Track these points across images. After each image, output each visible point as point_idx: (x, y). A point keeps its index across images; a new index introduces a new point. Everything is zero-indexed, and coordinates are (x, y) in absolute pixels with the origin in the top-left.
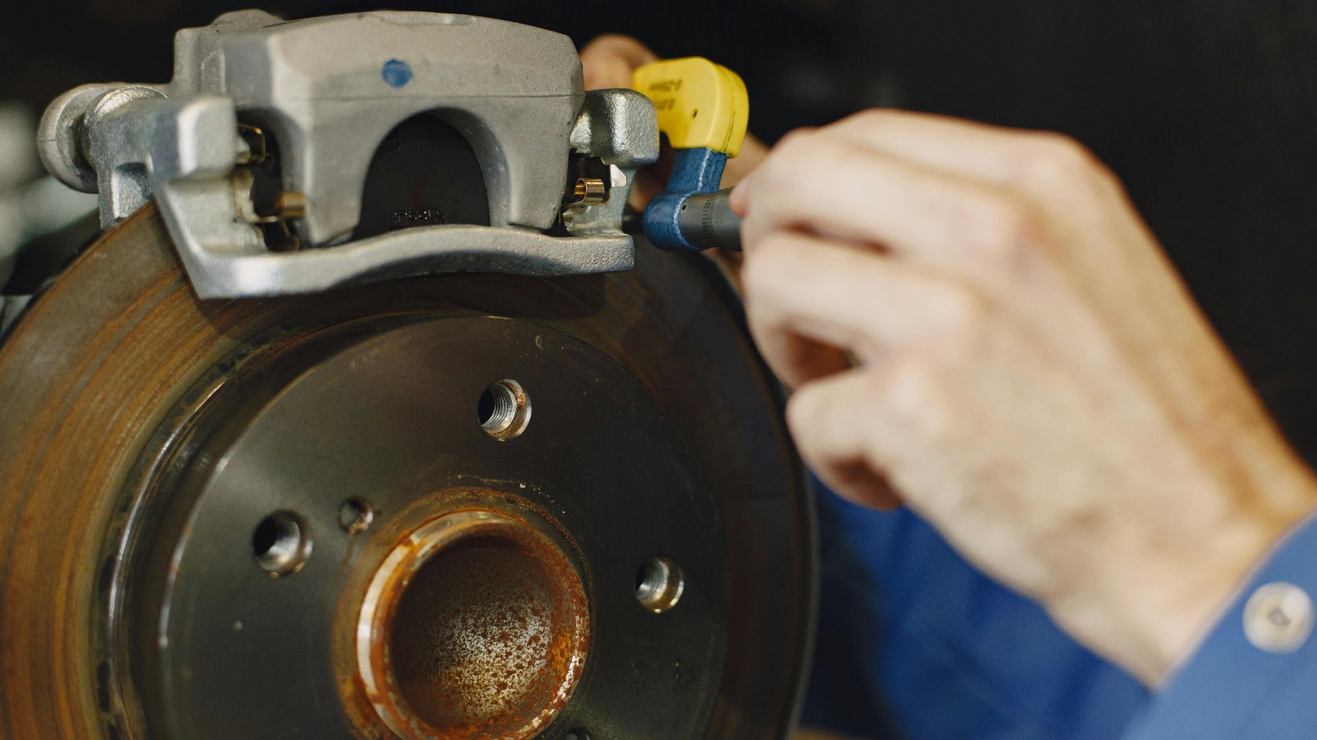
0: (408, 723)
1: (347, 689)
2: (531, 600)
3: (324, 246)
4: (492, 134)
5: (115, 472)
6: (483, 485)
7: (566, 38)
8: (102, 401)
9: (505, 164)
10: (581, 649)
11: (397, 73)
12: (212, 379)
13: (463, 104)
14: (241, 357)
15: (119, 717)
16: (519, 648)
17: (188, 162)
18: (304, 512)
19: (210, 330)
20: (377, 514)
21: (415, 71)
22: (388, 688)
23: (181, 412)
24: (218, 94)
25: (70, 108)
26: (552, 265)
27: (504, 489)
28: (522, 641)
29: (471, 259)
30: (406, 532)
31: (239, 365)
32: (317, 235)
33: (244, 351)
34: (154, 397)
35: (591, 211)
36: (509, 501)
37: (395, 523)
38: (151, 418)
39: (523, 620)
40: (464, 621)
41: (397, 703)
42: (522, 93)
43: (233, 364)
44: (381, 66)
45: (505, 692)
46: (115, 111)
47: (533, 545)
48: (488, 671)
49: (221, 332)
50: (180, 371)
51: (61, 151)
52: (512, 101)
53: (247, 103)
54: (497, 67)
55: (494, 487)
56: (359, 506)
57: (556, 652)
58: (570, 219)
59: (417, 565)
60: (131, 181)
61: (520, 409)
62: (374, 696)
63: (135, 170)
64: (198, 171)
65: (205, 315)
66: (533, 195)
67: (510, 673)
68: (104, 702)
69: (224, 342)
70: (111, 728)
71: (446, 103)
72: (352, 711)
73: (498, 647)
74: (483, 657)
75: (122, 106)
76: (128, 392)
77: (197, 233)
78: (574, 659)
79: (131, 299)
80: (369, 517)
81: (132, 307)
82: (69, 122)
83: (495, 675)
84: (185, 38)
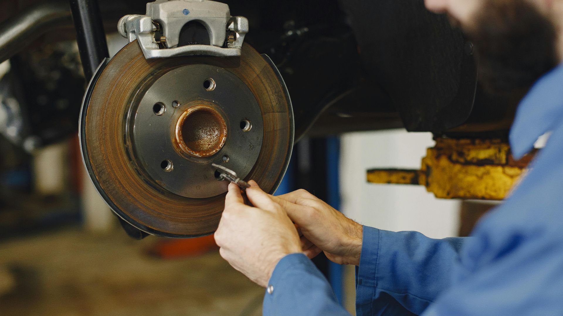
0: (185, 148)
1: (173, 141)
2: (216, 127)
3: (170, 48)
4: (208, 25)
5: (128, 95)
6: (204, 100)
7: (227, 5)
8: (126, 80)
9: (211, 32)
10: (225, 136)
11: (186, 12)
12: (149, 77)
13: (201, 19)
14: (156, 72)
15: (128, 146)
16: (214, 137)
17: (142, 30)
18: (165, 103)
19: (149, 66)
20: (180, 104)
21: (190, 12)
22: (181, 140)
23: (143, 83)
24: (148, 16)
25: (124, 20)
26: (221, 54)
27: (209, 102)
28: (214, 136)
29: (202, 52)
30: (187, 109)
31: (155, 74)
32: (169, 46)
33: (156, 71)
34: (137, 80)
35: (234, 43)
36: (210, 104)
37: (184, 107)
38: (136, 84)
39: (214, 131)
40: (202, 131)
41: (183, 143)
42: (215, 17)
43: (154, 74)
44: (182, 11)
45: (210, 146)
46: (131, 20)
47: (214, 113)
48: (206, 141)
49: (151, 67)
50: (142, 75)
51: (122, 29)
52: (212, 18)
53: (156, 18)
54: (209, 11)
55: (207, 101)
56: (176, 102)
57: (220, 138)
58: (229, 45)
59: (188, 115)
60: (133, 35)
61: (214, 85)
62: (179, 142)
63: (134, 32)
64: (143, 31)
65: (148, 63)
66: (218, 39)
67: (211, 142)
68: (125, 142)
69: (152, 69)
70: (126, 148)
71: (197, 18)
72: (174, 145)
73: (209, 137)
74: (206, 139)
75: (132, 19)
76: (131, 78)
77: (144, 45)
78: (223, 139)
79: (132, 59)
80: (179, 105)
81: (132, 61)
82: (123, 23)
83: (208, 143)
84: (148, 4)
